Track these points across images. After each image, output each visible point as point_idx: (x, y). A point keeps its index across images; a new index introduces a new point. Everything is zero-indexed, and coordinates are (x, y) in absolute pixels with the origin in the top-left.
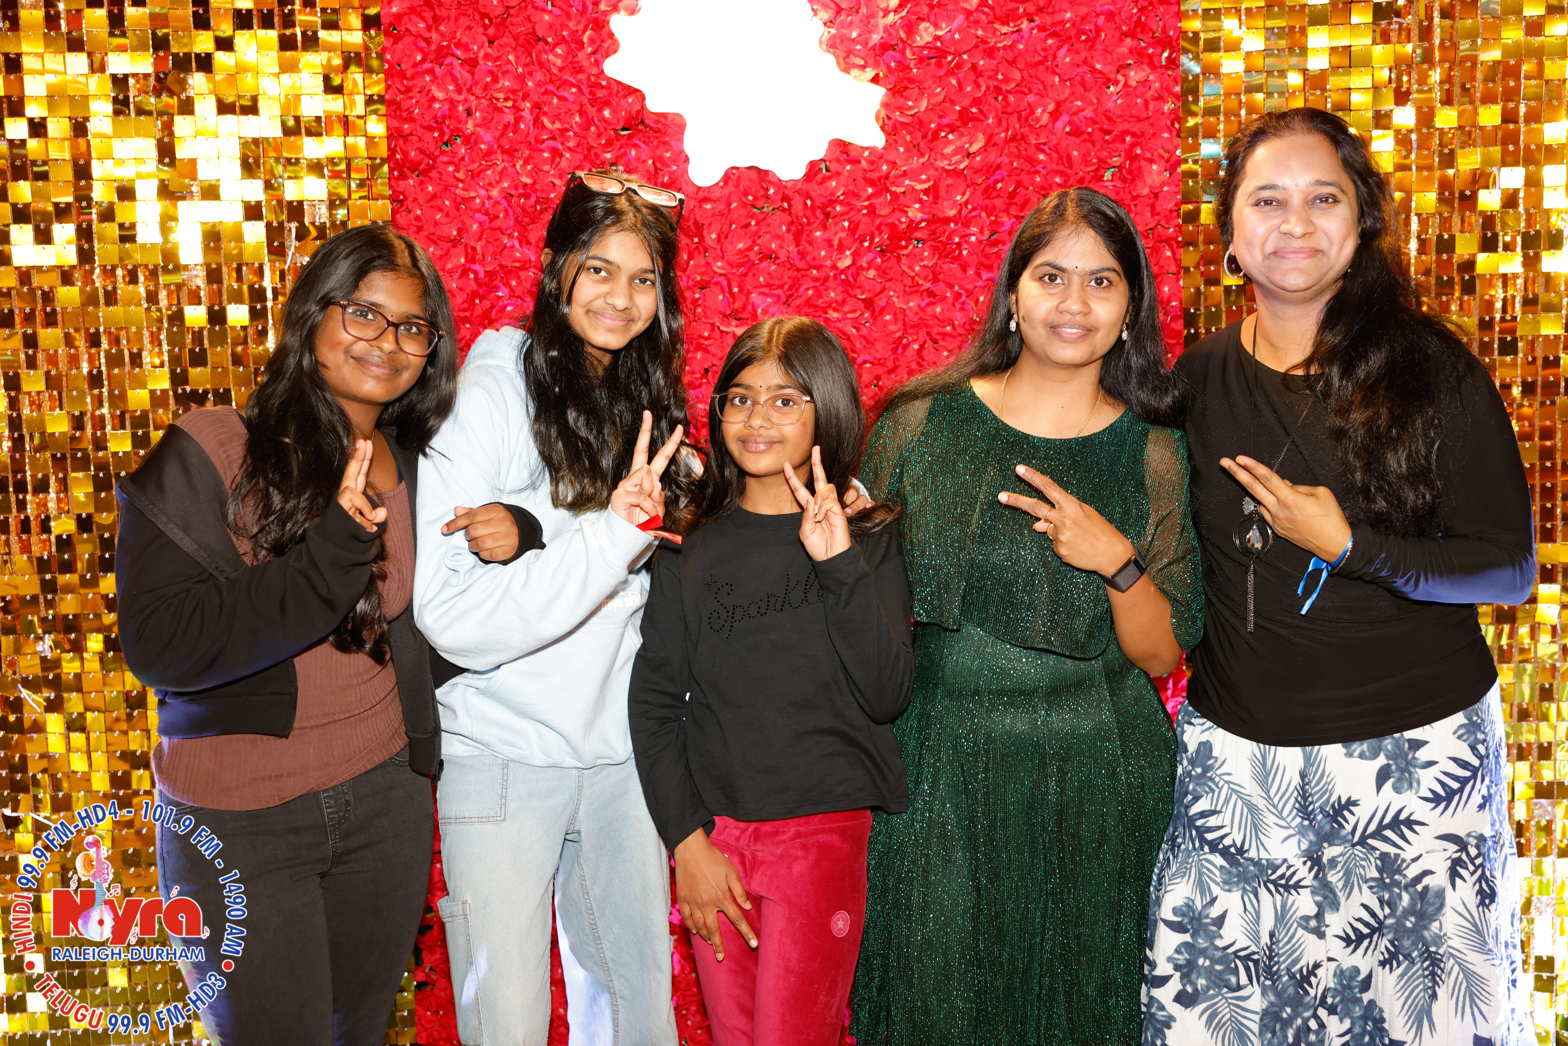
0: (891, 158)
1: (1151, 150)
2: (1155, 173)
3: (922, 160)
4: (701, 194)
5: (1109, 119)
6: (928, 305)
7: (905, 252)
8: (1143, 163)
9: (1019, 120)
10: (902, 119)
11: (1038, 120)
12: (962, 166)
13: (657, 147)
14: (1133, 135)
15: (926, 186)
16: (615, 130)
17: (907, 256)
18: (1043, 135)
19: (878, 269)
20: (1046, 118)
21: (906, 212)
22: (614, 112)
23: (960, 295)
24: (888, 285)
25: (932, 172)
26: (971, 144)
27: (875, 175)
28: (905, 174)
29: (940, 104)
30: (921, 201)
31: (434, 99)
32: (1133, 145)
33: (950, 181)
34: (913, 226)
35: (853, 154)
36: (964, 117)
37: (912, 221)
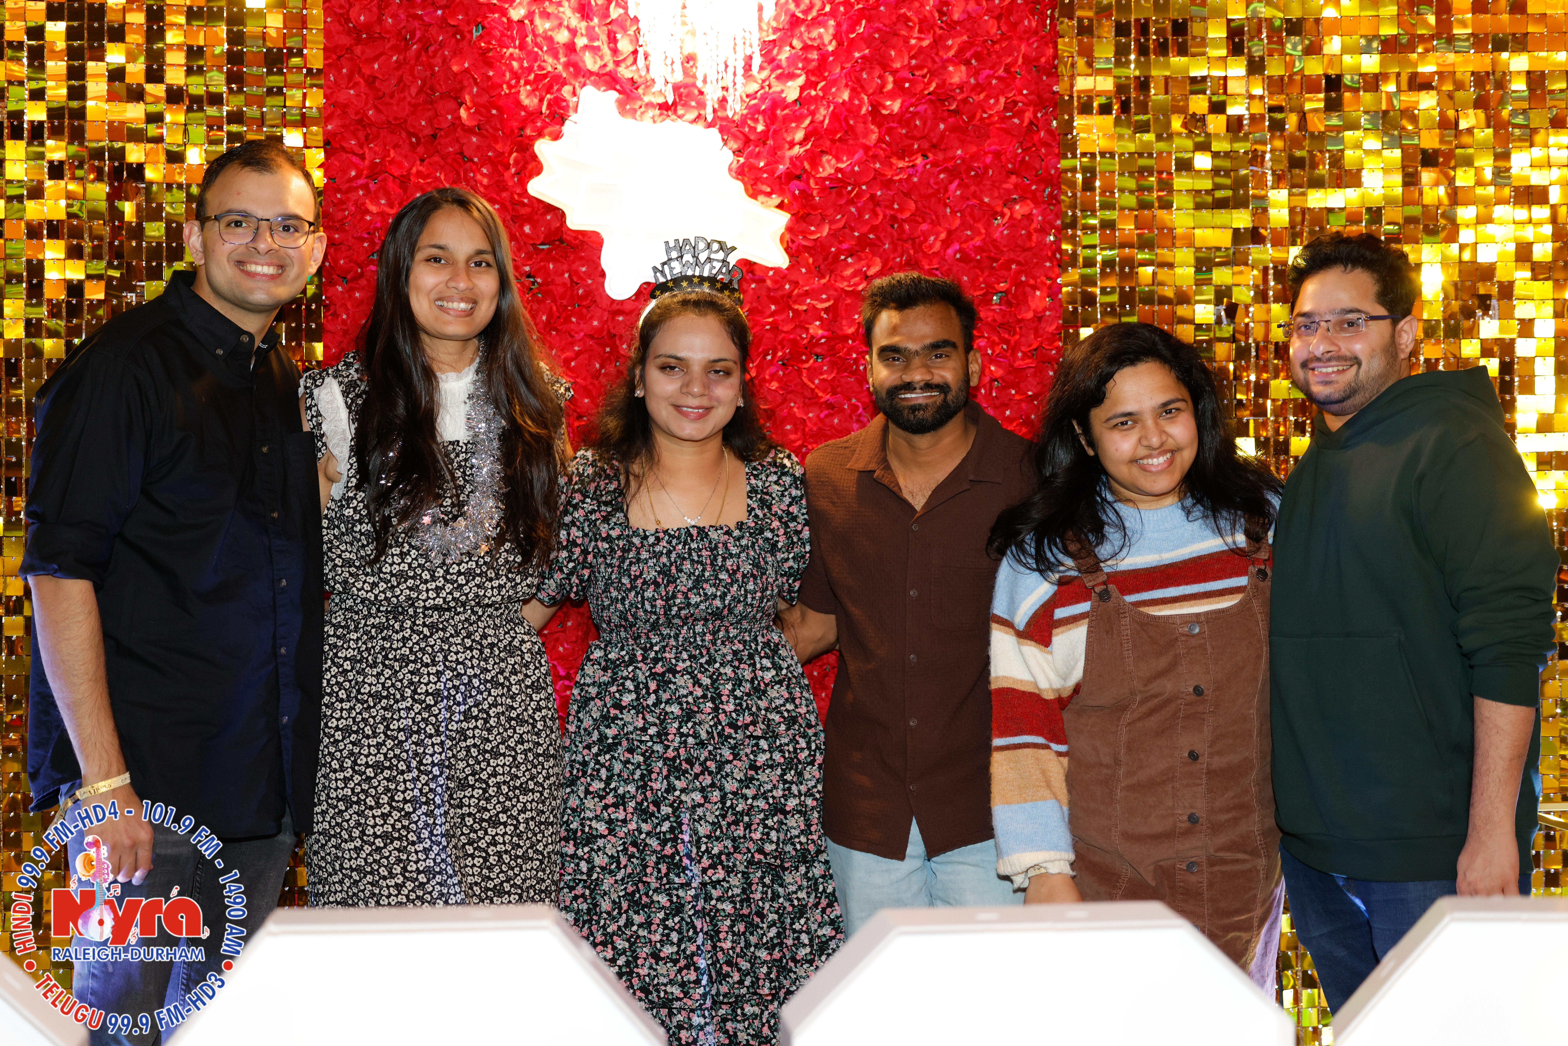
0: (793, 277)
1: (1035, 278)
2: (1039, 299)
3: (823, 281)
4: (615, 307)
5: (997, 248)
6: (827, 416)
7: (806, 366)
8: (1028, 289)
9: (913, 247)
10: (804, 243)
11: (931, 246)
12: (860, 288)
13: (574, 262)
14: (1018, 263)
15: (827, 305)
16: (534, 245)
17: (808, 369)
18: (935, 261)
19: (780, 380)
20: (938, 246)
21: (807, 330)
22: (533, 228)
23: (857, 407)
24: (789, 396)
25: (832, 292)
26: (869, 267)
27: (780, 293)
28: (807, 294)
29: (840, 229)
30: (821, 319)
31: (367, 212)
32: (1019, 273)
33: (849, 301)
34: (813, 341)
35: (759, 273)
36: (863, 241)
37: (812, 337)
